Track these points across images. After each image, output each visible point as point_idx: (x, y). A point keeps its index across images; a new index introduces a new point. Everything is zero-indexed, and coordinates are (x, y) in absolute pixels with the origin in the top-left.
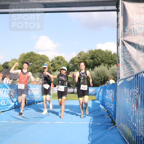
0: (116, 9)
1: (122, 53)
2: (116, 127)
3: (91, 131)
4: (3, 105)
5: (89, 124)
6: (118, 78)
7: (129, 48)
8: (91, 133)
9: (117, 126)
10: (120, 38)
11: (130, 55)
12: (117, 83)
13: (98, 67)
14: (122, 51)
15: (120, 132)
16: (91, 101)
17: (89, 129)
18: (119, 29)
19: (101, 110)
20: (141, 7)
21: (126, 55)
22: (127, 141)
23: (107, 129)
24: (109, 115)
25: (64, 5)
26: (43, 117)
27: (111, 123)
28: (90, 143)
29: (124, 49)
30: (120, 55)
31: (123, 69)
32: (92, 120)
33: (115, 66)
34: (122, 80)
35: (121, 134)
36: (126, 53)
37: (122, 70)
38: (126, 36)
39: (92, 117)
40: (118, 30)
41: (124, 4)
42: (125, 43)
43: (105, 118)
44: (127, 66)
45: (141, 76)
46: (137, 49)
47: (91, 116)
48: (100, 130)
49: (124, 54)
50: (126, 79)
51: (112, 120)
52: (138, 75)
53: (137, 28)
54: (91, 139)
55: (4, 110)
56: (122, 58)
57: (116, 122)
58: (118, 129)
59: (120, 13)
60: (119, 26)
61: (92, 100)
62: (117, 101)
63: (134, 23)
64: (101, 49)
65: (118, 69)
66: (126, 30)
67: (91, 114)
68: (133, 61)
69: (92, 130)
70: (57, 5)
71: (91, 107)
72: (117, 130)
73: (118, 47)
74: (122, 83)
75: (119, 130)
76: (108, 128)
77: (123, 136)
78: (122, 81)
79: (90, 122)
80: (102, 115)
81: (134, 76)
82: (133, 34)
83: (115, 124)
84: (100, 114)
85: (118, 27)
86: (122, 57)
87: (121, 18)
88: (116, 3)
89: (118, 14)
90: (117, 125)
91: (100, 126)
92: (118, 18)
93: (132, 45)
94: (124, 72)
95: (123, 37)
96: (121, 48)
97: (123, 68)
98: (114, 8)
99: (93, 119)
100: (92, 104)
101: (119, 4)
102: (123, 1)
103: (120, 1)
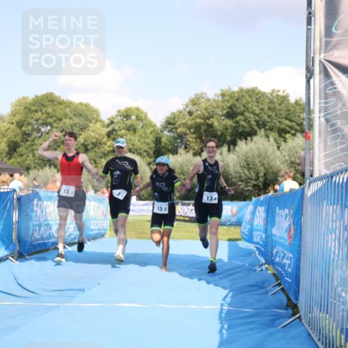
1: (320, 99)
2: (301, 320)
3: (224, 331)
5: (219, 311)
6: (307, 175)
8: (225, 336)
9: (303, 317)
10: (317, 55)
11: (344, 106)
12: (306, 189)
13: (246, 143)
14: (320, 94)
15: (313, 335)
16: (227, 243)
17: (219, 326)
18: (312, 28)
19: (255, 271)
23: (273, 326)
24: (279, 284)
26: (83, 290)
27: (286, 309)
29: (326, 87)
30: (316, 105)
31: (322, 149)
32: (228, 299)
33: (299, 140)
34: (320, 179)
35: (316, 340)
36: (332, 99)
37: (319, 150)
38: (335, 47)
39: (228, 291)
40: (309, 30)
42: (332, 70)
43: (267, 293)
44: (335, 139)
47: (224, 288)
48: (251, 329)
49: (326, 103)
50: (332, 177)
51: (289, 299)
56: (322, 114)
57: (302, 304)
58: (307, 326)
60: (313, 18)
61: (230, 240)
62: (303, 243)
64: (256, 88)
65: (310, 148)
66: (335, 29)
67: (225, 280)
69: (229, 328)
71: (226, 260)
72: (302, 328)
73: (308, 82)
74: (320, 190)
75: (309, 329)
76: (278, 321)
78: (320, 184)
79: (222, 305)
80: (260, 286)
83: (298, 312)
84: (252, 282)
85: (309, 22)
86: (320, 112)
90: (302, 313)
91: (252, 315)
94: (326, 156)
95: (324, 53)
96: (318, 83)
97: (322, 144)
99: (233, 296)
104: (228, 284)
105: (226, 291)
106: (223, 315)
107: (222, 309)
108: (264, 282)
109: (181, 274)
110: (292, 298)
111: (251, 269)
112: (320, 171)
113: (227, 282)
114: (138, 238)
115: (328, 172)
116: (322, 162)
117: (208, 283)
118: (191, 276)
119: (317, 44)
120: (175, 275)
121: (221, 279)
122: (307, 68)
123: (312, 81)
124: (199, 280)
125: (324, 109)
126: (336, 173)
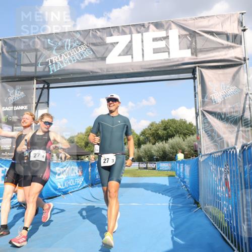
0: (193, 76)
1: (202, 124)
2: (201, 209)
3: (172, 214)
4: (71, 185)
6: (199, 152)
7: (211, 118)
8: (172, 217)
10: (200, 109)
11: (211, 127)
12: (200, 158)
14: (202, 122)
15: (208, 216)
16: (167, 177)
17: (170, 212)
18: (197, 98)
20: (221, 74)
21: (207, 127)
22: (217, 227)
23: (190, 212)
24: (190, 194)
27: (195, 204)
28: (173, 229)
29: (204, 120)
30: (200, 126)
32: (171, 201)
36: (207, 124)
38: (206, 105)
40: (195, 100)
41: (201, 71)
42: (205, 113)
43: (186, 198)
44: (209, 139)
45: (232, 152)
46: (219, 120)
47: (169, 196)
49: (204, 126)
50: (211, 155)
51: (195, 200)
52: (227, 152)
54: (173, 225)
55: (73, 190)
57: (201, 201)
58: (204, 212)
59: (198, 80)
60: (197, 95)
61: (170, 176)
68: (215, 133)
69: (174, 213)
71: (168, 185)
73: (197, 118)
74: (207, 159)
76: (192, 210)
77: (212, 221)
78: (206, 157)
79: (169, 203)
80: (182, 195)
81: (222, 152)
83: (200, 206)
84: (179, 193)
85: (195, 97)
87: (199, 86)
89: (194, 82)
91: (182, 207)
92: (195, 87)
93: (213, 116)
95: (202, 107)
96: (200, 118)
97: (204, 141)
98: (190, 75)
99: (173, 200)
100: (169, 181)
101: (196, 71)
102: (200, 69)
103: (197, 68)
105: (170, 198)
106: (170, 208)
107: (169, 205)
108: (184, 193)
109: (152, 191)
110: (196, 200)
111: (178, 188)
112: (204, 151)
113: (169, 194)
114: (134, 177)
115: (209, 153)
116: (205, 148)
117: (163, 194)
118: (156, 192)
119: (199, 104)
120: (150, 191)
121: (168, 192)
122: (196, 113)
123: (198, 118)
124: (159, 193)
125: (204, 128)
126: (213, 153)
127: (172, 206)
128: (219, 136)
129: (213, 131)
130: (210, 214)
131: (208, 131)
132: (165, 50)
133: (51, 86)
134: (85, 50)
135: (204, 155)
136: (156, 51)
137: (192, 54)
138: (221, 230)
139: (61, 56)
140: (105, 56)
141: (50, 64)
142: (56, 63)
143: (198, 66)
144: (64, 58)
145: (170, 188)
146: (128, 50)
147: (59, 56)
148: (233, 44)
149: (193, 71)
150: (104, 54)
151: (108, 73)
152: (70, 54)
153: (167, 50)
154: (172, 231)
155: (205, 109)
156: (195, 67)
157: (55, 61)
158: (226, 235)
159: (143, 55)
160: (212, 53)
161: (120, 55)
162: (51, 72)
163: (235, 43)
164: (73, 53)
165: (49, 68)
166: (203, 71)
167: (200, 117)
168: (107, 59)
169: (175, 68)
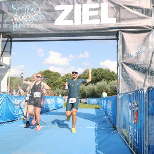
0: (116, 38)
2: (117, 132)
3: (96, 135)
6: (118, 92)
8: (97, 136)
10: (120, 61)
11: (128, 74)
12: (118, 96)
14: (121, 71)
15: (122, 137)
16: (95, 109)
17: (95, 133)
21: (125, 74)
22: (127, 144)
23: (110, 133)
24: (110, 121)
25: (76, 35)
27: (113, 128)
28: (97, 145)
29: (122, 69)
30: (120, 74)
31: (122, 85)
32: (97, 126)
33: (113, 82)
36: (124, 72)
38: (125, 59)
40: (117, 55)
41: (122, 34)
42: (124, 64)
43: (107, 123)
44: (125, 83)
46: (133, 69)
47: (95, 122)
48: (104, 134)
49: (122, 73)
50: (126, 94)
51: (113, 125)
53: (133, 53)
54: (97, 142)
57: (117, 126)
58: (119, 133)
59: (120, 41)
60: (118, 51)
62: (117, 110)
63: (131, 49)
65: (119, 85)
66: (125, 54)
67: (95, 120)
68: (130, 79)
69: (98, 134)
70: (70, 34)
71: (95, 114)
74: (123, 97)
77: (124, 140)
78: (123, 95)
80: (105, 121)
81: (134, 92)
82: (130, 58)
84: (103, 120)
85: (117, 53)
87: (120, 45)
88: (116, 34)
89: (117, 42)
90: (118, 129)
91: (103, 130)
92: (117, 45)
93: (129, 66)
94: (123, 87)
95: (122, 60)
98: (115, 37)
99: (98, 124)
100: (96, 112)
101: (119, 34)
102: (122, 32)
103: (120, 32)
104: (96, 121)
105: (96, 123)
107: (95, 128)
108: (106, 120)
109: (83, 118)
111: (102, 116)
112: (121, 91)
113: (96, 120)
115: (125, 92)
116: (122, 89)
117: (91, 121)
118: (86, 119)
119: (120, 58)
120: (82, 118)
121: (94, 119)
122: (117, 64)
123: (118, 68)
124: (89, 120)
125: (122, 75)
126: (127, 93)
127: (97, 129)
128: (132, 81)
129: (128, 77)
130: (123, 135)
131: (125, 77)
132: (97, 18)
133: (13, 39)
134: (39, 15)
135: (121, 94)
136: (91, 18)
137: (117, 21)
138: (130, 146)
139: (21, 18)
140: (54, 19)
141: (13, 23)
142: (18, 23)
143: (121, 31)
144: (24, 19)
145: (96, 116)
146: (71, 16)
147: (20, 18)
148: (146, 16)
149: (117, 34)
150: (53, 18)
151: (56, 32)
152: (28, 17)
153: (99, 17)
154: (96, 146)
155: (123, 62)
156: (119, 31)
157: (17, 21)
158: (133, 150)
159: (82, 20)
160: (131, 21)
161: (65, 19)
162: (14, 30)
163: (147, 15)
164: (30, 16)
165: (13, 27)
166: (124, 34)
167: (120, 67)
168: (55, 21)
169: (104, 31)
